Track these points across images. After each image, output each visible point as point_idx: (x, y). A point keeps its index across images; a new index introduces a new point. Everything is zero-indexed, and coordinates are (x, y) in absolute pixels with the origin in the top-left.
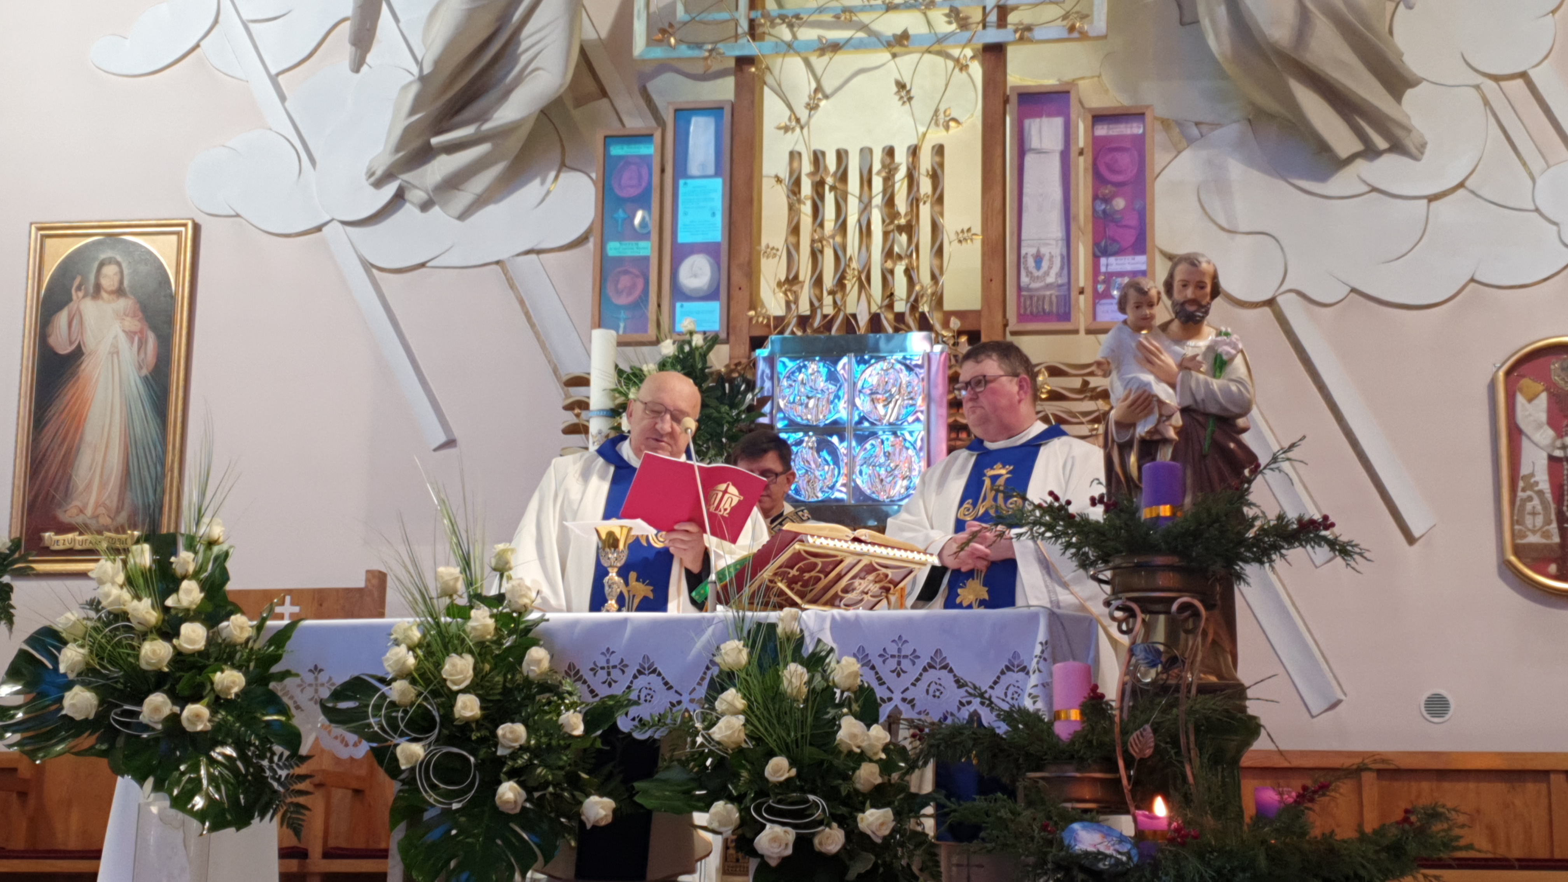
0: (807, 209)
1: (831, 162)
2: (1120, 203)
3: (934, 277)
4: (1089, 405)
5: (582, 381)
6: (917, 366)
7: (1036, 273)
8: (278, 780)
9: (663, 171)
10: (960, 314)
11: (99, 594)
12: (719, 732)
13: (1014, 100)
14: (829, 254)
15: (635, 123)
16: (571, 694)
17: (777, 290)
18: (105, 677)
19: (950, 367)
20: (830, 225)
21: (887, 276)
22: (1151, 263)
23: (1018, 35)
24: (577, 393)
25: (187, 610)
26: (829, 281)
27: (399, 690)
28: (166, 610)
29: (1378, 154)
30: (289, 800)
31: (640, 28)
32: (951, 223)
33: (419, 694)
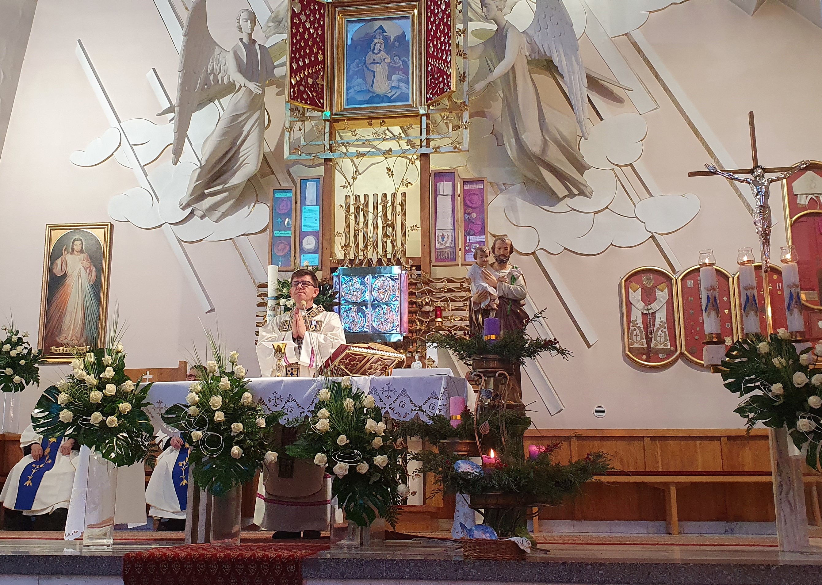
0: (353, 218)
1: (362, 200)
2: (474, 215)
3: (402, 244)
4: (463, 294)
5: (265, 286)
6: (396, 279)
7: (442, 242)
8: (144, 446)
9: (296, 203)
10: (412, 259)
11: (74, 373)
12: (319, 426)
13: (433, 175)
14: (361, 235)
15: (285, 185)
16: (260, 411)
17: (341, 249)
18: (76, 405)
19: (409, 279)
20: (361, 224)
21: (384, 244)
22: (487, 238)
23: (434, 150)
24: (263, 290)
25: (109, 379)
26: (361, 246)
27: (192, 410)
28: (100, 379)
29: (575, 195)
30: (149, 454)
31: (287, 147)
32: (409, 224)
33: (201, 411)
